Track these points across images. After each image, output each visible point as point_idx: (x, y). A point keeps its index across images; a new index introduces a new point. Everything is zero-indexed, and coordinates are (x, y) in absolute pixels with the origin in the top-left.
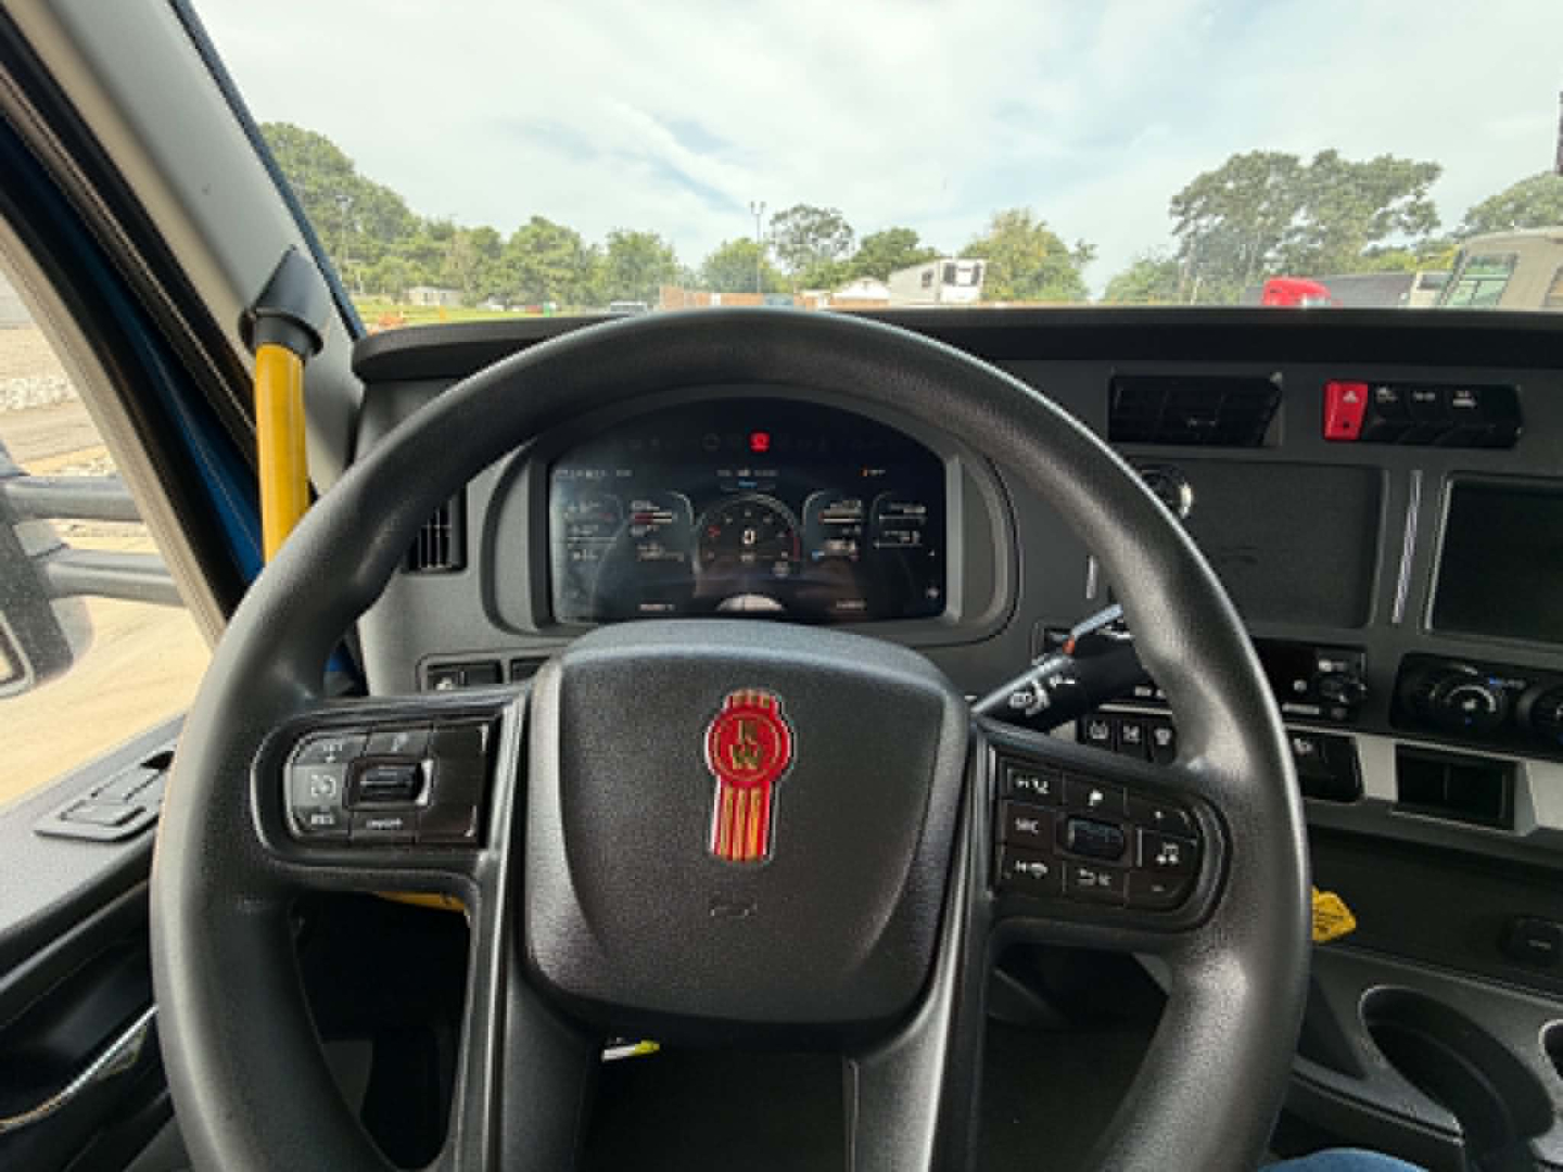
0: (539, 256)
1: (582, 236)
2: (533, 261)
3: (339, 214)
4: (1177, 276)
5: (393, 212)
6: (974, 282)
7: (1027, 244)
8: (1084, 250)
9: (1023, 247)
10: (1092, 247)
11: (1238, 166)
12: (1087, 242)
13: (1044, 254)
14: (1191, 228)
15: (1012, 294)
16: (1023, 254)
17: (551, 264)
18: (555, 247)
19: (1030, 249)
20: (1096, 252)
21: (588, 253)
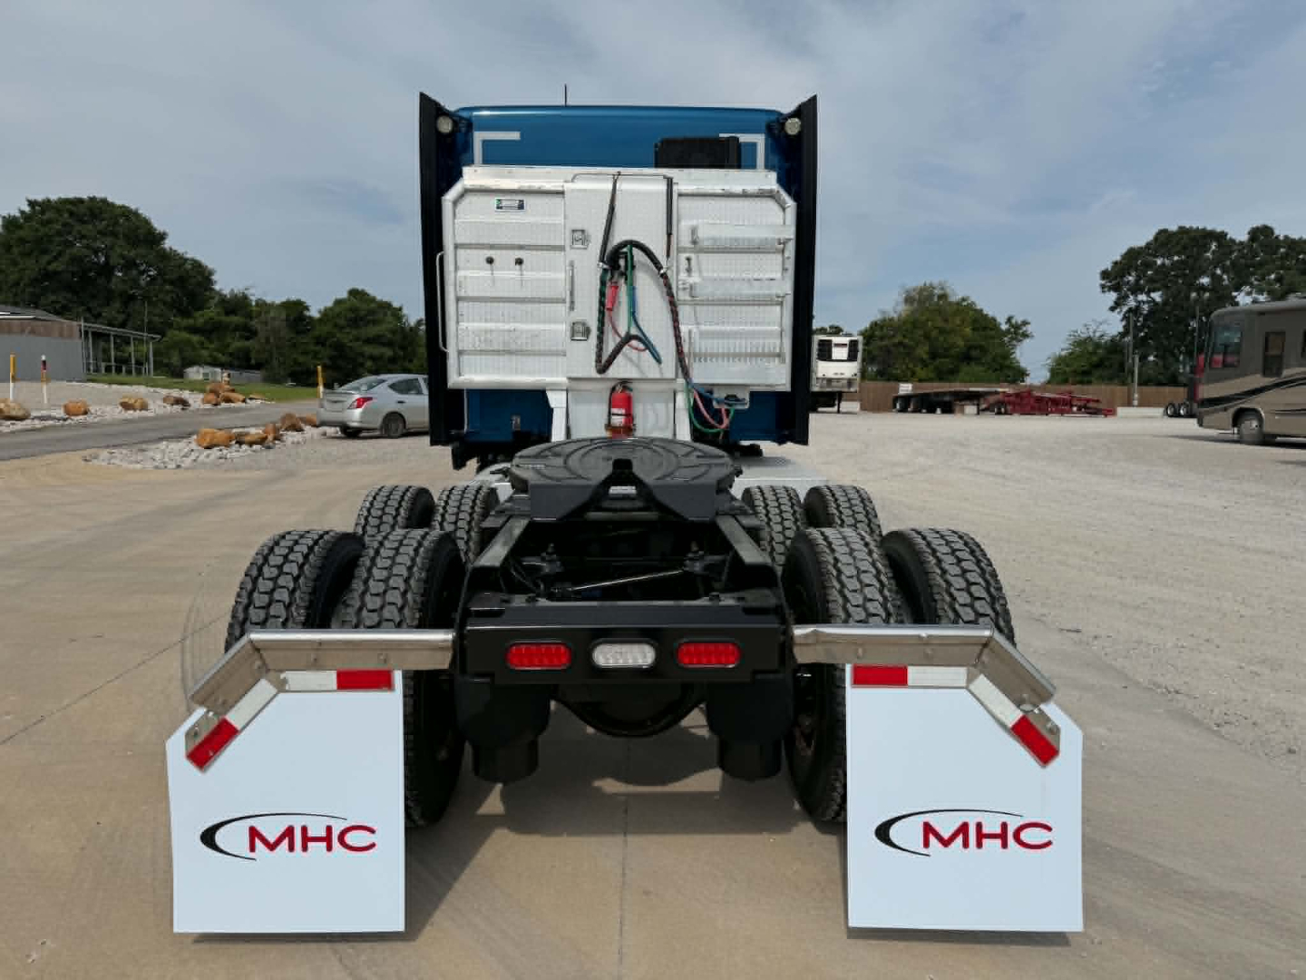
0: (355, 332)
1: (405, 311)
2: (345, 337)
3: (138, 286)
4: (1123, 354)
5: (199, 284)
6: (852, 357)
7: (946, 321)
8: (1017, 327)
9: (940, 323)
10: (1025, 323)
11: (1165, 241)
12: (1018, 319)
13: (968, 330)
14: (1131, 303)
15: (932, 375)
16: (942, 331)
17: (368, 341)
18: (375, 322)
19: (949, 326)
20: (1029, 329)
21: (411, 329)
